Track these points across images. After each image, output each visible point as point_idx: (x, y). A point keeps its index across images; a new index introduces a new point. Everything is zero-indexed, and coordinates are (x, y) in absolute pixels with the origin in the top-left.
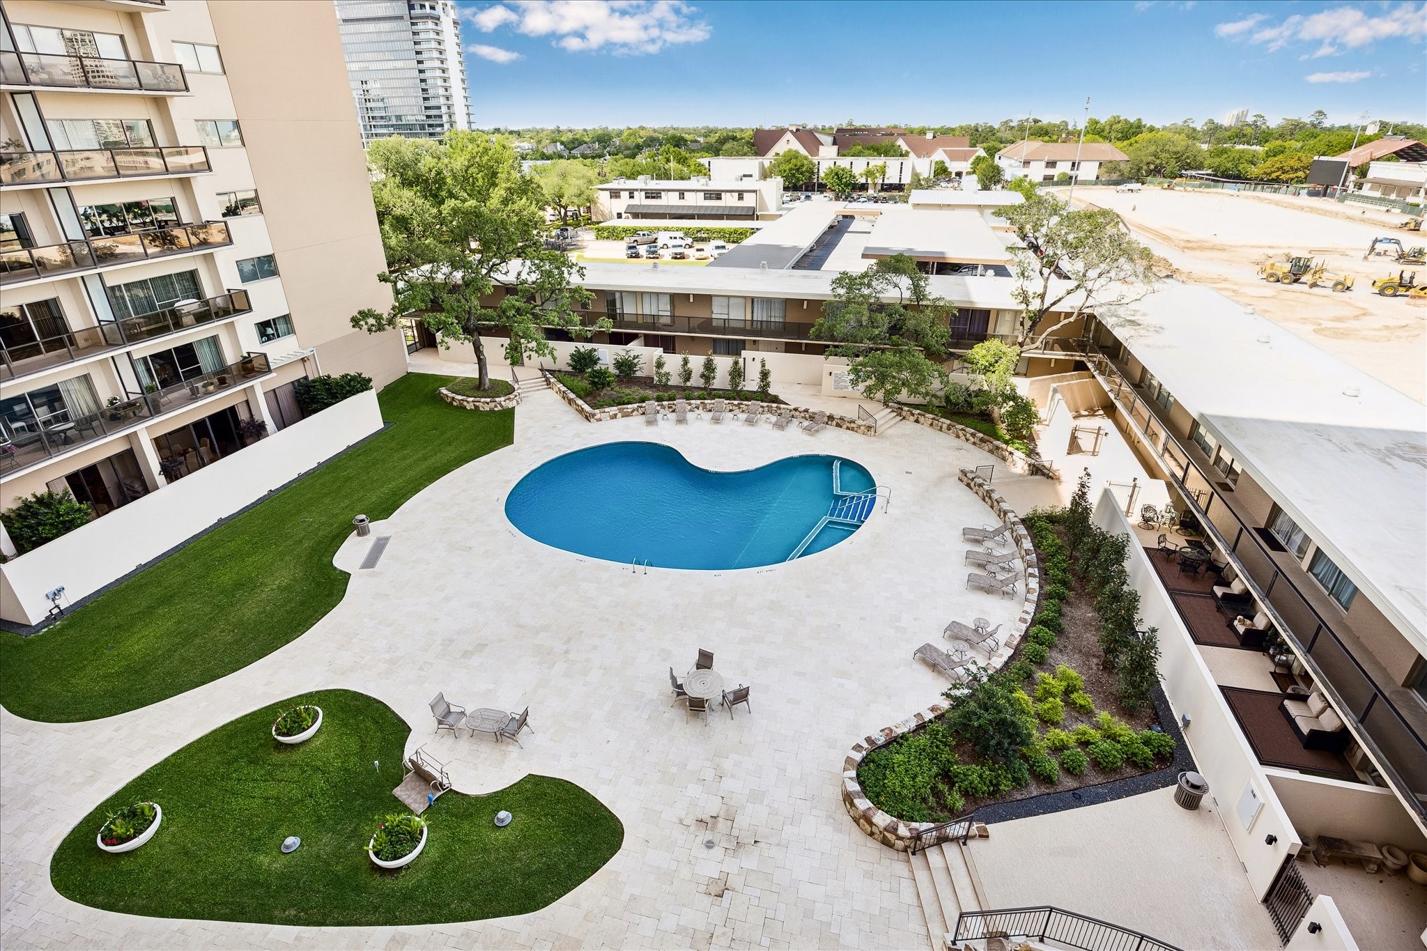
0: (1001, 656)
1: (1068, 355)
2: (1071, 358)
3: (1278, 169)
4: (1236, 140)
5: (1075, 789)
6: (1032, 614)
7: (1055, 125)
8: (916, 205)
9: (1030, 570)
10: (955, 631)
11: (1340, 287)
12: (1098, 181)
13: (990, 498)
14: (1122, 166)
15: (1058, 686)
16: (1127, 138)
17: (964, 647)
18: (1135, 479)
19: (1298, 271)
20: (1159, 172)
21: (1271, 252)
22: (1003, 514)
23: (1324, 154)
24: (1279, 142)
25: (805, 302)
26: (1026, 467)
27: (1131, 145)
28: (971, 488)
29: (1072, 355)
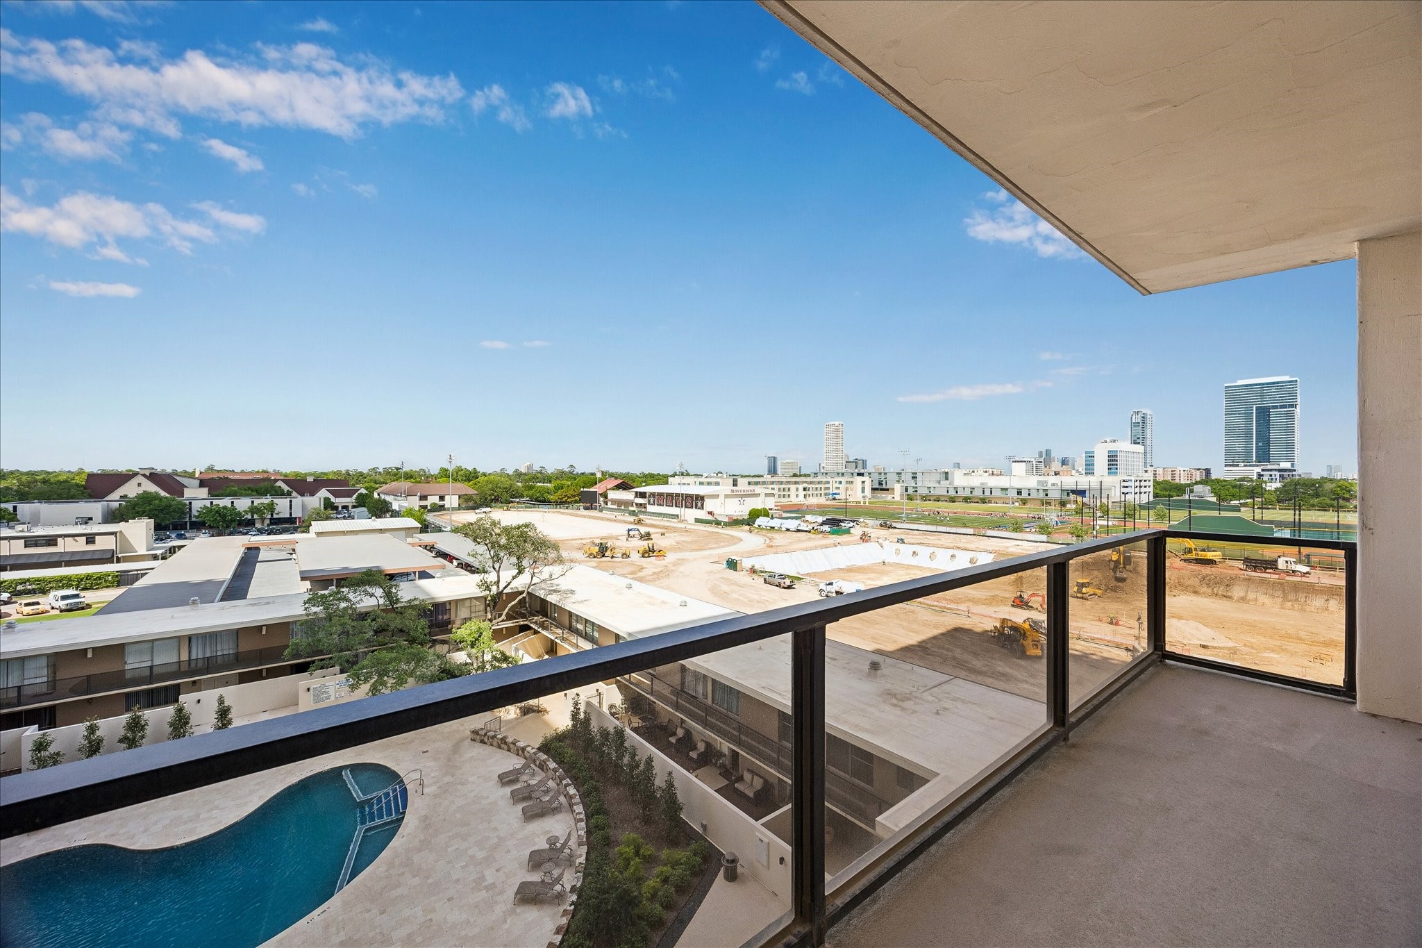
0: (581, 856)
1: (515, 622)
2: (517, 624)
3: (565, 496)
4: (534, 480)
5: (677, 917)
6: (584, 812)
7: (416, 471)
8: (319, 534)
9: (564, 782)
10: (537, 858)
11: (625, 556)
12: (460, 508)
13: (506, 743)
14: (474, 497)
15: (630, 851)
16: (470, 481)
17: (550, 866)
18: (597, 690)
19: (603, 550)
20: (498, 500)
21: (584, 542)
22: (521, 752)
23: (583, 488)
25: (264, 628)
26: (518, 711)
27: (475, 484)
28: (485, 743)
29: (518, 622)
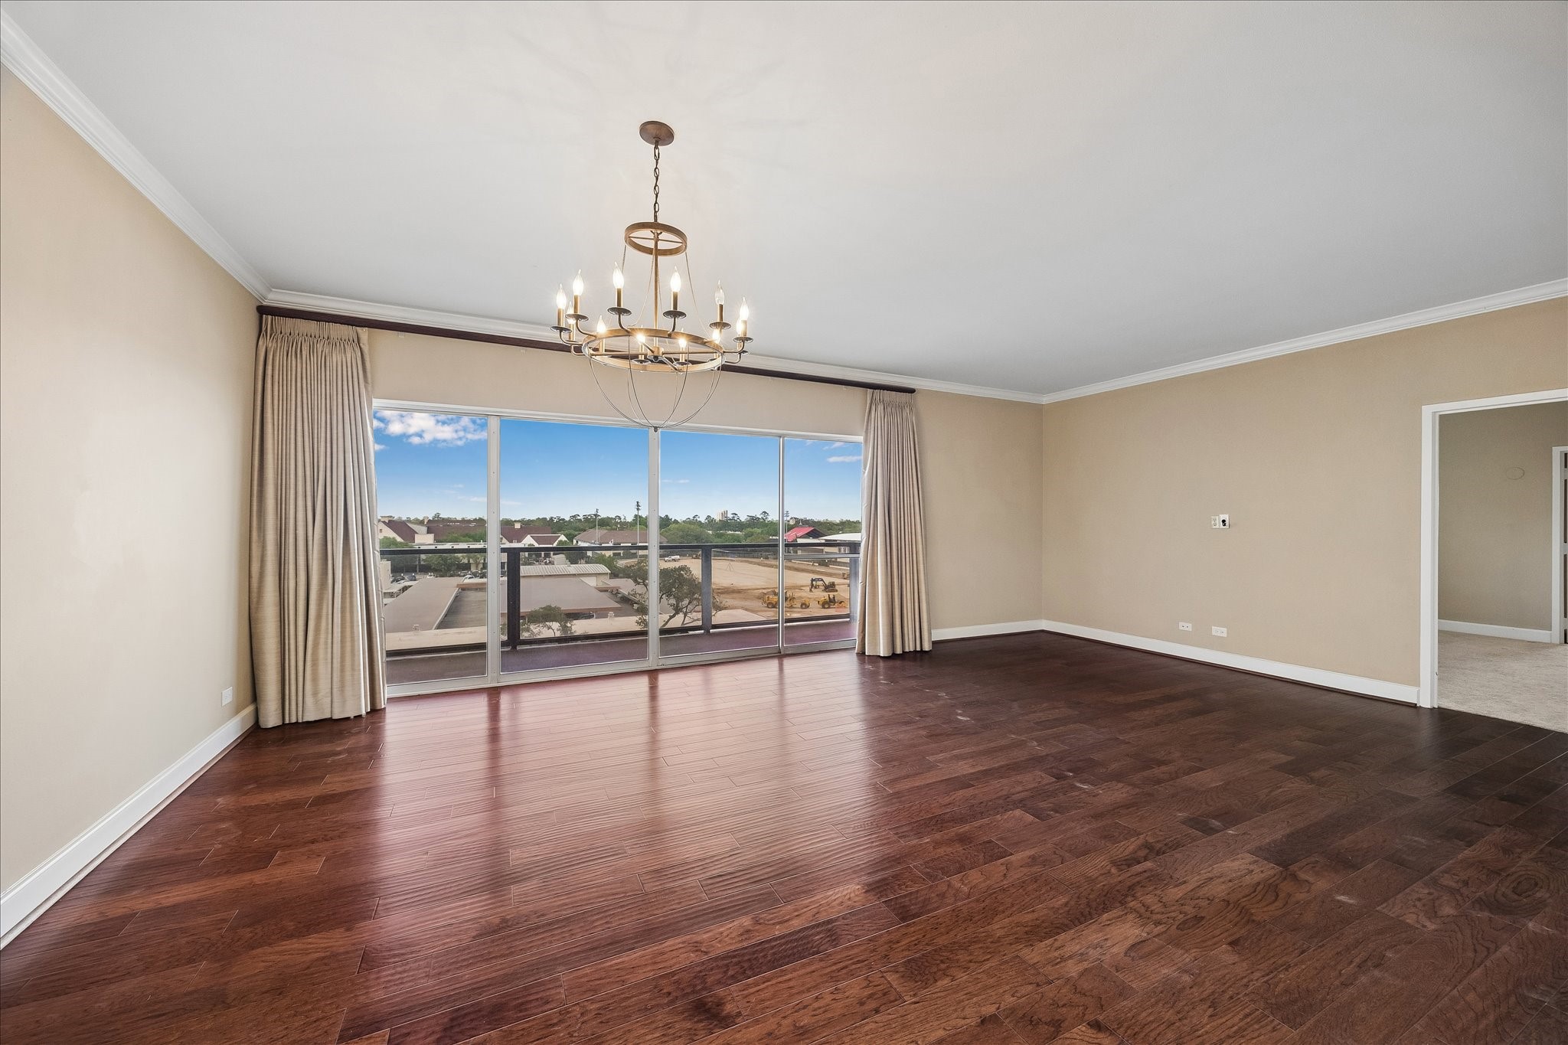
4: (726, 528)
8: (522, 577)
11: (804, 606)
24: (749, 529)
